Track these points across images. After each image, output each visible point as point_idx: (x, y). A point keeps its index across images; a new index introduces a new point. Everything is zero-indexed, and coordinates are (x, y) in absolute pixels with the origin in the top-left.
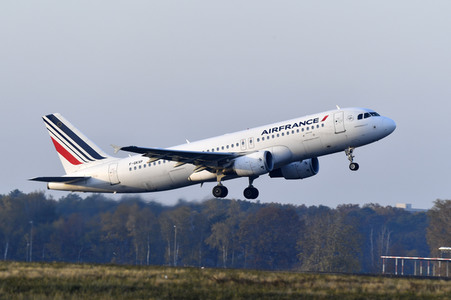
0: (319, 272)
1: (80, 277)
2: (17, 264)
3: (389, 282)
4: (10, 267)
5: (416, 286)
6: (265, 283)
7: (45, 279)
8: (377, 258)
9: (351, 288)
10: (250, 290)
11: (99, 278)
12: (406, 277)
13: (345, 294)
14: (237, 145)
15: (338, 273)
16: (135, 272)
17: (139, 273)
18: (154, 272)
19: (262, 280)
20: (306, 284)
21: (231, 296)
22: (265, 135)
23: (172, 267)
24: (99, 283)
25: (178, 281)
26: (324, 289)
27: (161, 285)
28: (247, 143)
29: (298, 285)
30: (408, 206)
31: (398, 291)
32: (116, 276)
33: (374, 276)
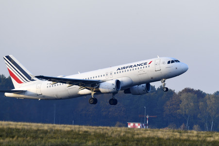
4: (214, 135)
14: (104, 75)
22: (119, 71)
28: (109, 74)
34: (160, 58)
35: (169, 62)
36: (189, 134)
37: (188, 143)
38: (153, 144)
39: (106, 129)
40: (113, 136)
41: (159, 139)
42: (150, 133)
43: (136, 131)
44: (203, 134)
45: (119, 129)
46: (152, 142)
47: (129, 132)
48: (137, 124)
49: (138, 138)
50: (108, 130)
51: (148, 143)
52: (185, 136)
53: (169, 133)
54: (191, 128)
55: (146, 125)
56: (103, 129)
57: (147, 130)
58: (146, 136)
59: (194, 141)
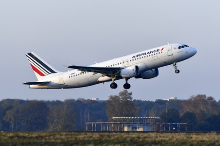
0: (57, 131)
3: (89, 134)
5: (102, 136)
6: (32, 137)
8: (84, 124)
9: (72, 138)
10: (25, 141)
12: (98, 132)
13: (69, 141)
14: (121, 63)
15: (66, 131)
19: (30, 136)
20: (51, 137)
21: (16, 144)
22: (134, 58)
26: (60, 139)
28: (125, 62)
29: (47, 138)
30: (97, 99)
31: (94, 139)
33: (83, 132)
34: (171, 45)
35: (179, 48)
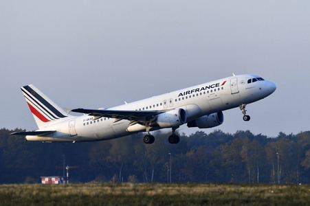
1: (208, 193)
2: (161, 185)
4: (155, 187)
7: (182, 196)
11: (222, 193)
14: (161, 104)
16: (248, 188)
17: (251, 189)
18: (263, 188)
22: (181, 97)
23: (277, 184)
24: (222, 197)
25: (282, 195)
27: (269, 198)
28: (168, 103)
32: (235, 192)
34: (237, 76)
35: (249, 81)
36: (123, 188)
37: (122, 200)
38: (76, 203)
39: (13, 187)
40: (22, 196)
41: (84, 197)
42: (71, 189)
43: (53, 188)
44: (142, 187)
45: (30, 186)
46: (75, 201)
47: (43, 190)
48: (53, 179)
49: (56, 197)
50: (16, 188)
51: (69, 203)
52: (118, 191)
53: (97, 187)
54: (126, 180)
55: (66, 179)
56: (9, 188)
57: (68, 186)
58: (67, 193)
59: (130, 197)
